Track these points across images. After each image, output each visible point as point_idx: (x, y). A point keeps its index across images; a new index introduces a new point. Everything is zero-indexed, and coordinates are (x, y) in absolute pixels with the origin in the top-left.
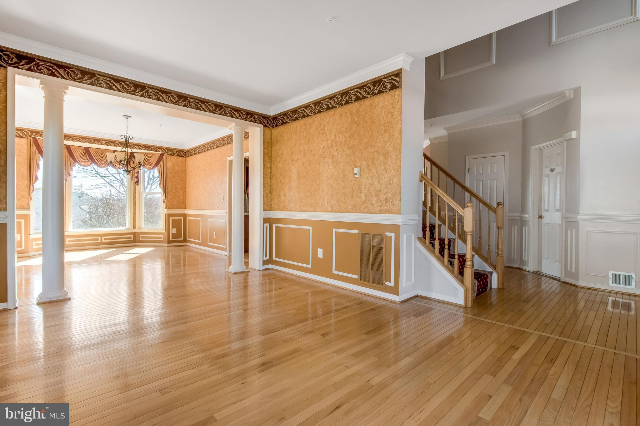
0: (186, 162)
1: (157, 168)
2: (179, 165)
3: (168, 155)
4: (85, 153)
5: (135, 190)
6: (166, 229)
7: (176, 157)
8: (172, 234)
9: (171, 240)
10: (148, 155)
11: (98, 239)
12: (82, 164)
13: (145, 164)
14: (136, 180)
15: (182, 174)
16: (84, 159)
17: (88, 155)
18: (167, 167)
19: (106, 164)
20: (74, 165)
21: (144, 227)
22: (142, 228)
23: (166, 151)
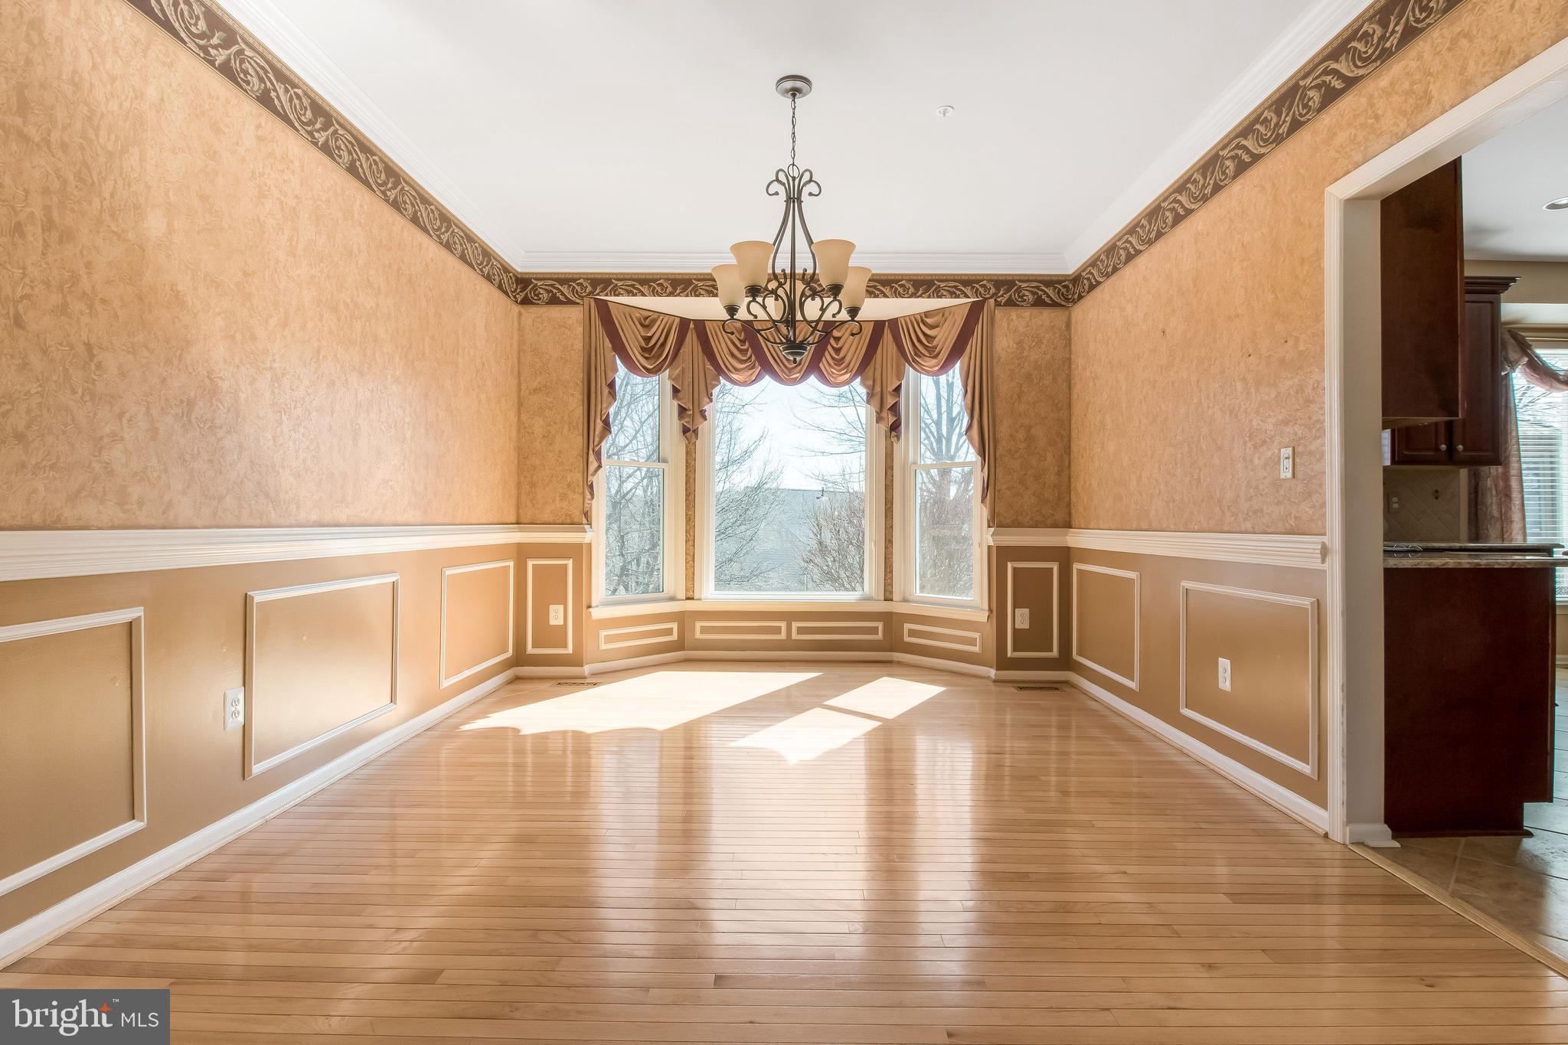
0: (1068, 325)
1: (958, 365)
2: (1040, 343)
3: (998, 304)
4: (743, 342)
5: (889, 456)
6: (990, 610)
7: (1027, 313)
8: (1015, 631)
9: (1009, 655)
10: (929, 321)
11: (778, 630)
12: (734, 376)
13: (920, 357)
14: (892, 419)
15: (1055, 379)
16: (741, 362)
17: (751, 345)
18: (995, 355)
19: (800, 372)
20: (713, 382)
21: (918, 593)
22: (910, 598)
23: (993, 290)
